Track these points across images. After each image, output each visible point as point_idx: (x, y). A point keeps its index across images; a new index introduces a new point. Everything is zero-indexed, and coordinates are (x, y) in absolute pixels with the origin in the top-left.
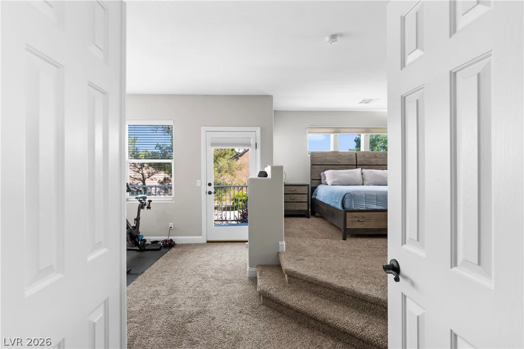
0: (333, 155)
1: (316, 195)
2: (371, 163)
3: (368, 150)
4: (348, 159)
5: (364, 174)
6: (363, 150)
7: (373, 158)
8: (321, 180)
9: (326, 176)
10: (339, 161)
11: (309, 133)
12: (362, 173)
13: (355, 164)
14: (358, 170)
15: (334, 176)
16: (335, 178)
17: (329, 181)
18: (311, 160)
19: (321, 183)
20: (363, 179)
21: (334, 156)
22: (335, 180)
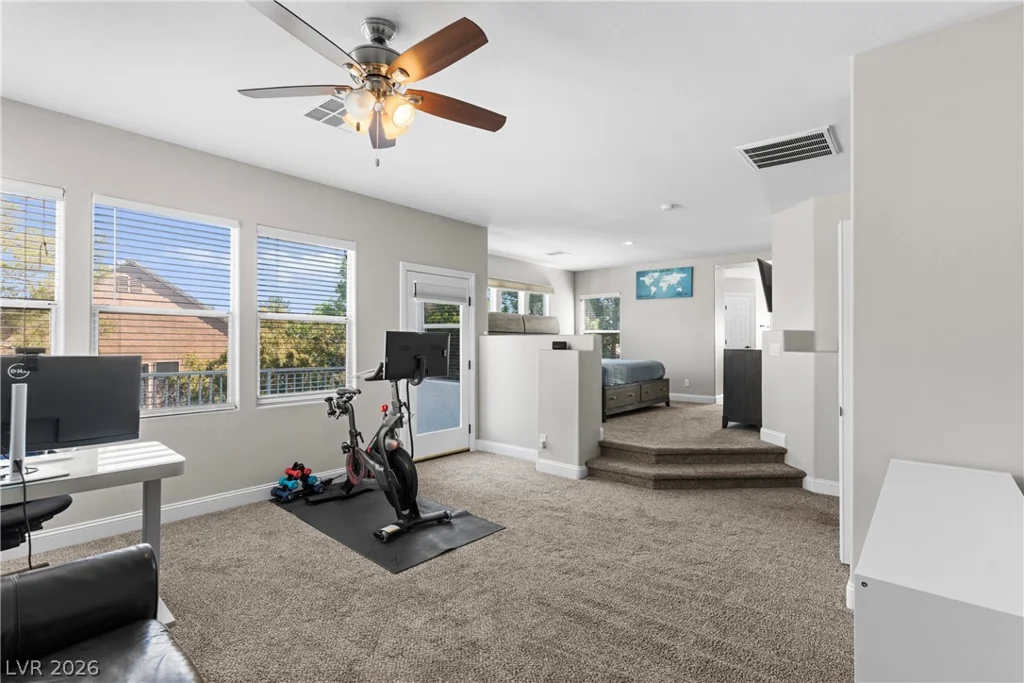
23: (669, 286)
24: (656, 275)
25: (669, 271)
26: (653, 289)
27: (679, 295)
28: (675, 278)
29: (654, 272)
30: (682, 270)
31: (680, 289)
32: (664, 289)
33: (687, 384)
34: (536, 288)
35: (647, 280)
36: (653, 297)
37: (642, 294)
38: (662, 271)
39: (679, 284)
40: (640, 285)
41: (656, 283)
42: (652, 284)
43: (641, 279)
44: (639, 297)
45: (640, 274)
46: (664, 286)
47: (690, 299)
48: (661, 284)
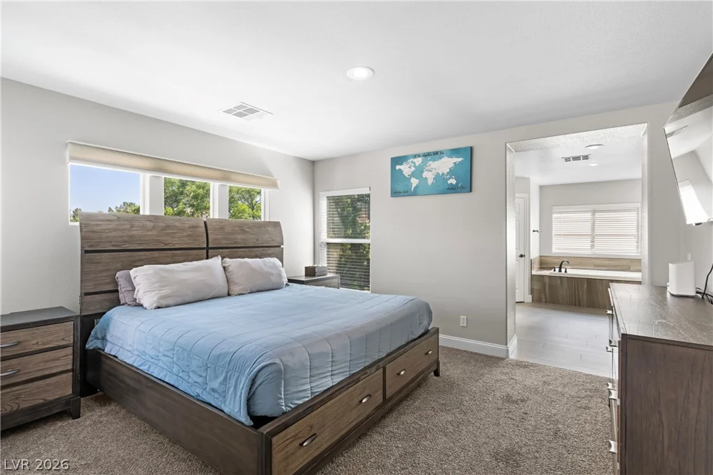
0: (150, 224)
1: (104, 339)
2: (235, 243)
3: (226, 216)
4: (188, 236)
5: (230, 269)
6: (217, 217)
7: (239, 233)
8: (117, 291)
9: (135, 282)
10: (169, 239)
11: (72, 158)
12: (224, 268)
13: (205, 246)
14: (216, 262)
15: (163, 282)
16: (162, 287)
17: (147, 298)
18: (83, 238)
19: (118, 303)
20: (228, 281)
21: (154, 228)
22: (165, 292)
23: (437, 177)
24: (418, 161)
25: (436, 154)
26: (414, 182)
27: (452, 189)
28: (445, 165)
29: (415, 156)
30: (455, 152)
31: (453, 181)
32: (430, 182)
33: (463, 323)
34: (234, 177)
35: (406, 169)
36: (414, 194)
37: (400, 189)
38: (426, 155)
39: (452, 172)
40: (396, 176)
41: (418, 173)
42: (413, 175)
43: (398, 167)
44: (395, 193)
45: (396, 161)
46: (429, 176)
47: (469, 195)
48: (425, 174)
